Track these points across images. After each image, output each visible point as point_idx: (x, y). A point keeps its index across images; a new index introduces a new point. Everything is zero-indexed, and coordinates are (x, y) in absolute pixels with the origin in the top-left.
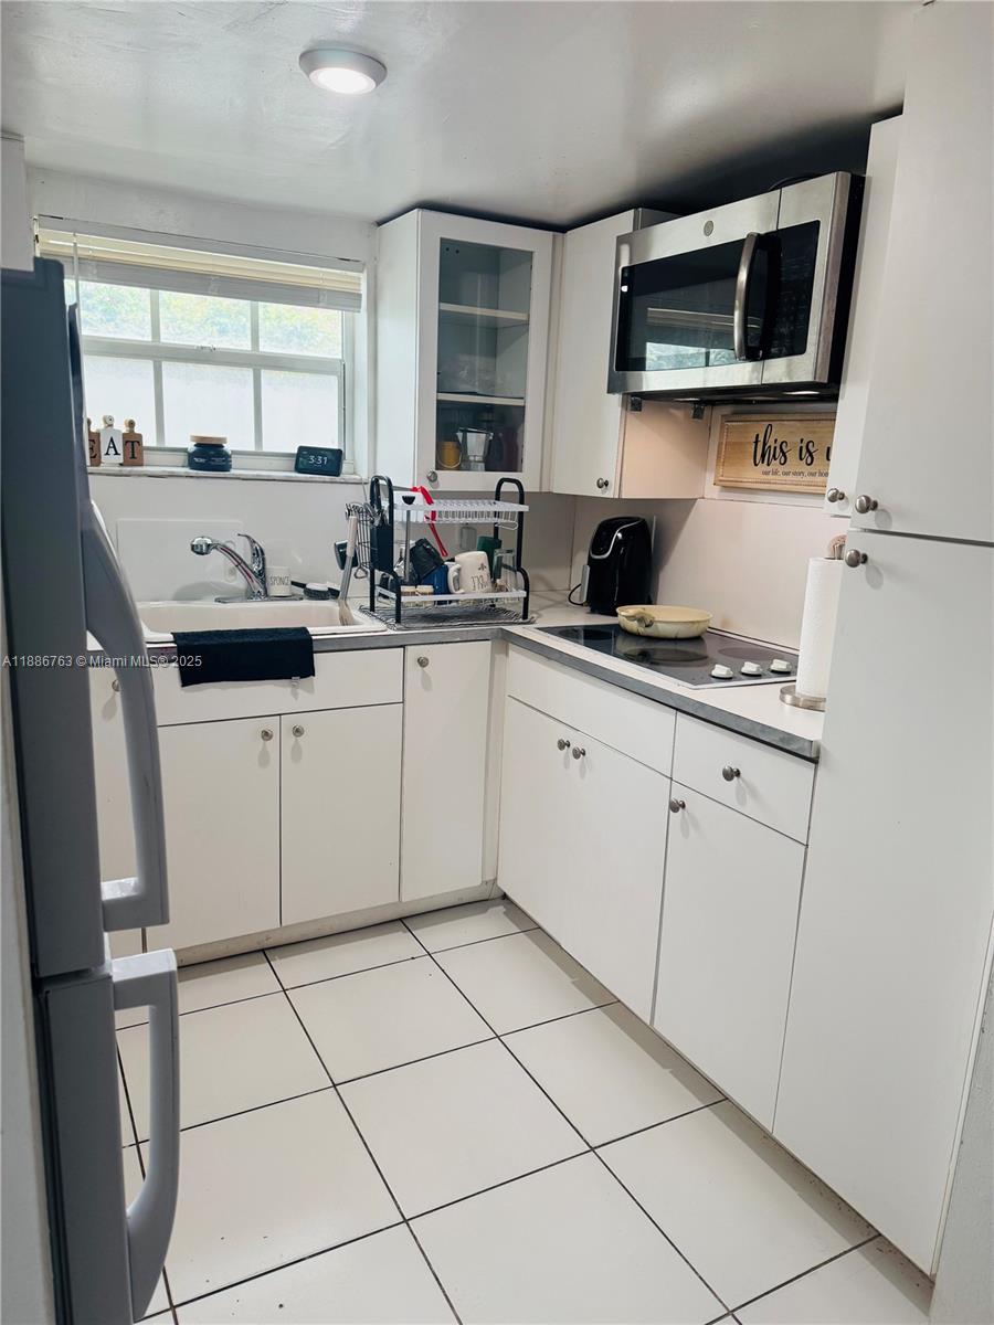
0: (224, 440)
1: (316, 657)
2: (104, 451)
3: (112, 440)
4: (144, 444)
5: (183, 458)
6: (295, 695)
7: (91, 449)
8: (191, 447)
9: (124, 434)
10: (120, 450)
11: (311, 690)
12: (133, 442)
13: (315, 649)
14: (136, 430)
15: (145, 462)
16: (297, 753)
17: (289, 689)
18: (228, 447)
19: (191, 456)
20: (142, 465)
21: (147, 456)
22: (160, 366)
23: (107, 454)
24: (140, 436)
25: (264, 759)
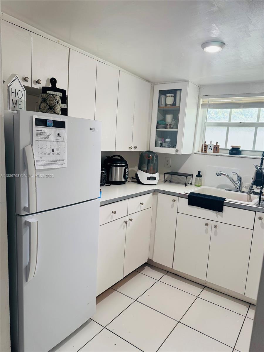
0: (240, 147)
1: (224, 207)
2: (208, 149)
3: (211, 146)
4: (220, 148)
5: (228, 151)
6: (217, 217)
7: (205, 149)
8: (230, 148)
9: (214, 145)
10: (213, 149)
11: (222, 216)
12: (216, 147)
13: (224, 205)
14: (218, 144)
15: (220, 152)
16: (216, 233)
17: (216, 214)
18: (241, 149)
19: (230, 151)
20: (218, 153)
21: (220, 151)
22: (229, 128)
23: (209, 150)
24: (219, 146)
25: (206, 231)
